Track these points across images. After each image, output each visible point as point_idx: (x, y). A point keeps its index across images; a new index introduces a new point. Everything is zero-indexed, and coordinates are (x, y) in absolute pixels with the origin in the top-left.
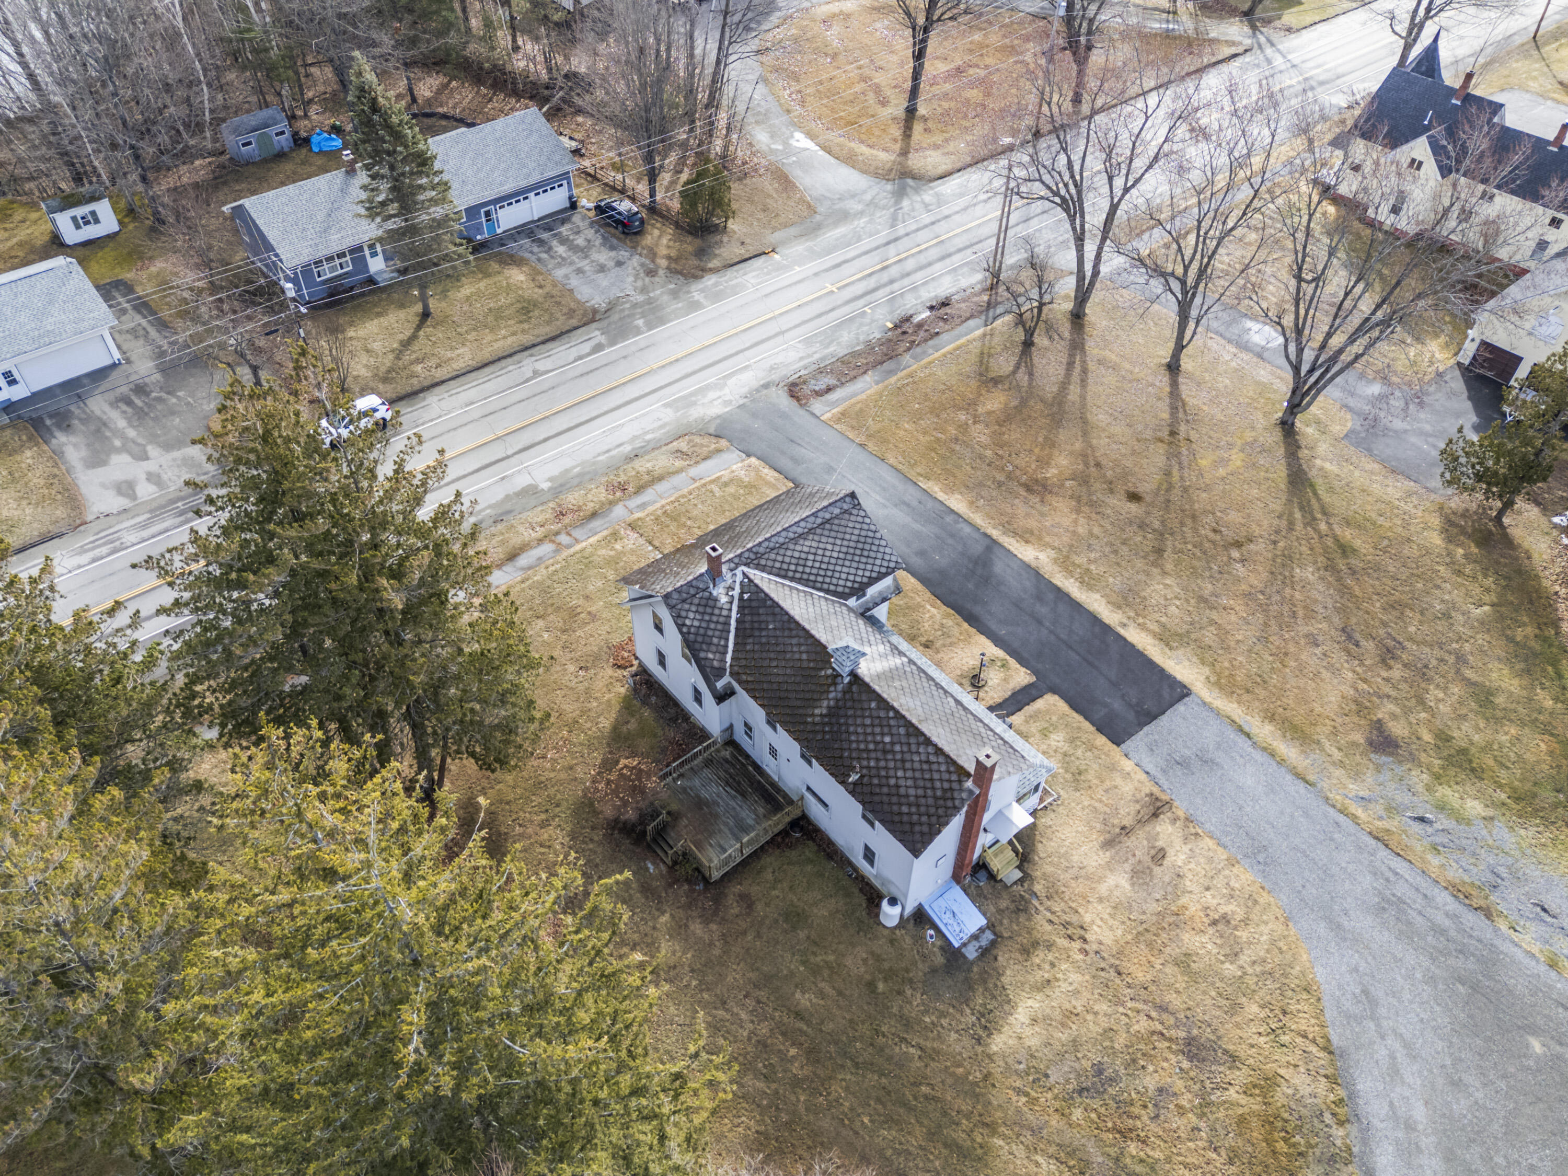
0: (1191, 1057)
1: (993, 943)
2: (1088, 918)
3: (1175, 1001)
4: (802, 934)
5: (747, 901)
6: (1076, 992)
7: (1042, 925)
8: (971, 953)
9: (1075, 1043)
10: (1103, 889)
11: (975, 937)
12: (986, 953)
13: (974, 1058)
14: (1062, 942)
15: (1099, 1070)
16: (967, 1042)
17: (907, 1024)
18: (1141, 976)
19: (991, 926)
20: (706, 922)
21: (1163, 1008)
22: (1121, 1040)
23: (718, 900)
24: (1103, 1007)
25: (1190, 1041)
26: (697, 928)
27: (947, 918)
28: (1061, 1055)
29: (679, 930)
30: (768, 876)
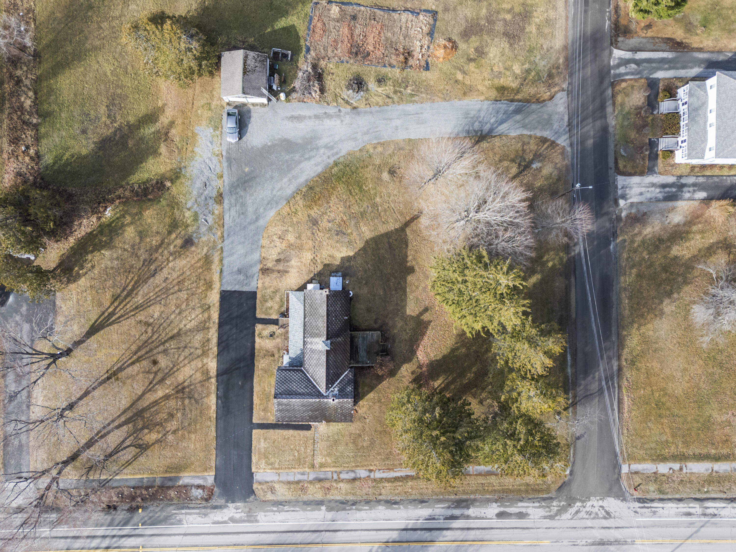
0: (317, 223)
1: (333, 272)
2: (309, 261)
3: (309, 234)
4: (370, 305)
5: (376, 321)
6: (327, 250)
7: (320, 267)
8: (340, 274)
9: (337, 242)
10: (299, 264)
11: (336, 276)
12: (336, 271)
13: (359, 255)
14: (319, 261)
15: (337, 235)
16: (357, 259)
17: (365, 271)
18: (310, 242)
19: (330, 276)
20: (387, 324)
21: (313, 234)
22: (327, 235)
23: (382, 326)
24: (325, 243)
25: (314, 225)
26: (390, 323)
27: (338, 284)
28: (342, 242)
29: (394, 326)
30: (367, 324)
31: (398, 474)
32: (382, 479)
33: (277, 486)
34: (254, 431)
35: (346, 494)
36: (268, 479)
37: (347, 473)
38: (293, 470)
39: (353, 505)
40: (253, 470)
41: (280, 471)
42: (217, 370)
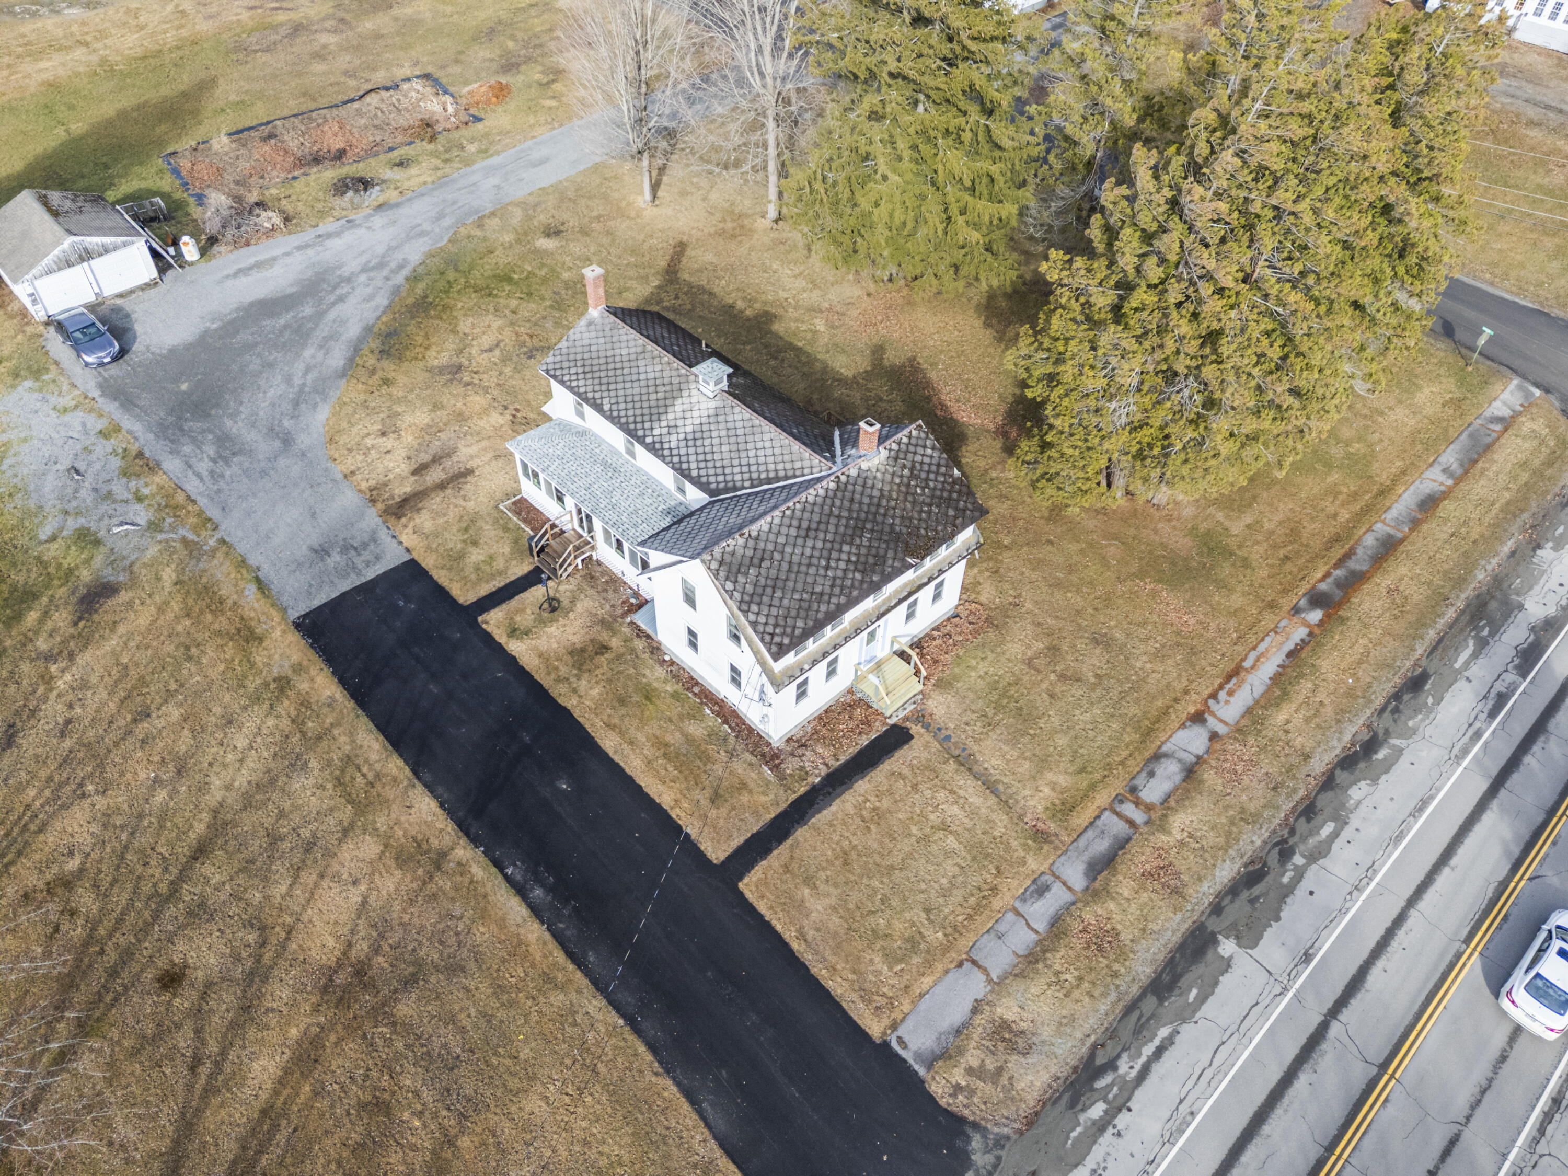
0: (461, 366)
18: (476, 398)
21: (468, 384)
22: (508, 369)
25: (456, 373)
31: (1269, 668)
32: (1249, 711)
33: (1007, 1010)
34: (749, 886)
35: (1230, 839)
36: (957, 1013)
37: (1151, 774)
38: (997, 903)
39: (1286, 854)
40: (875, 1028)
41: (964, 943)
42: (451, 813)
